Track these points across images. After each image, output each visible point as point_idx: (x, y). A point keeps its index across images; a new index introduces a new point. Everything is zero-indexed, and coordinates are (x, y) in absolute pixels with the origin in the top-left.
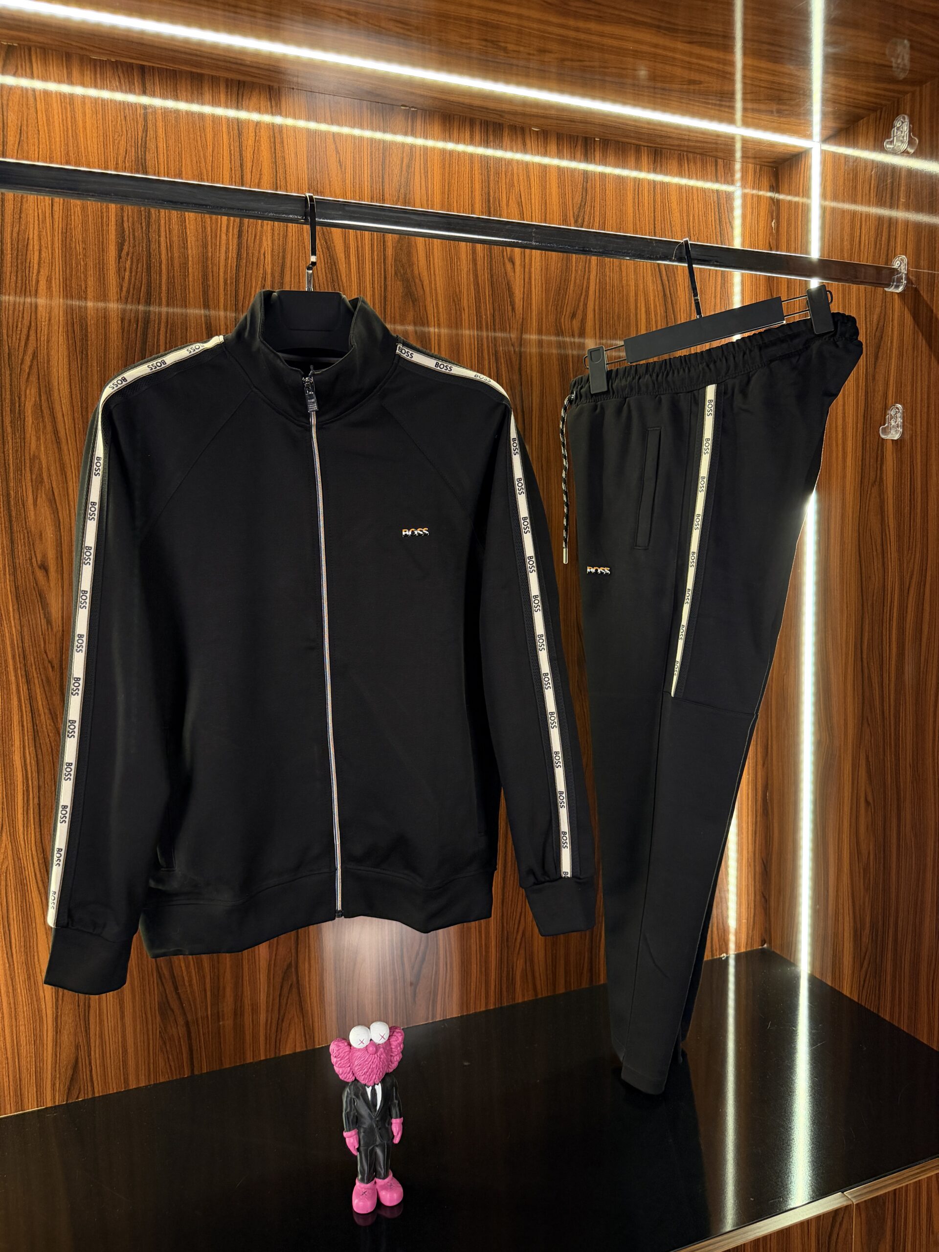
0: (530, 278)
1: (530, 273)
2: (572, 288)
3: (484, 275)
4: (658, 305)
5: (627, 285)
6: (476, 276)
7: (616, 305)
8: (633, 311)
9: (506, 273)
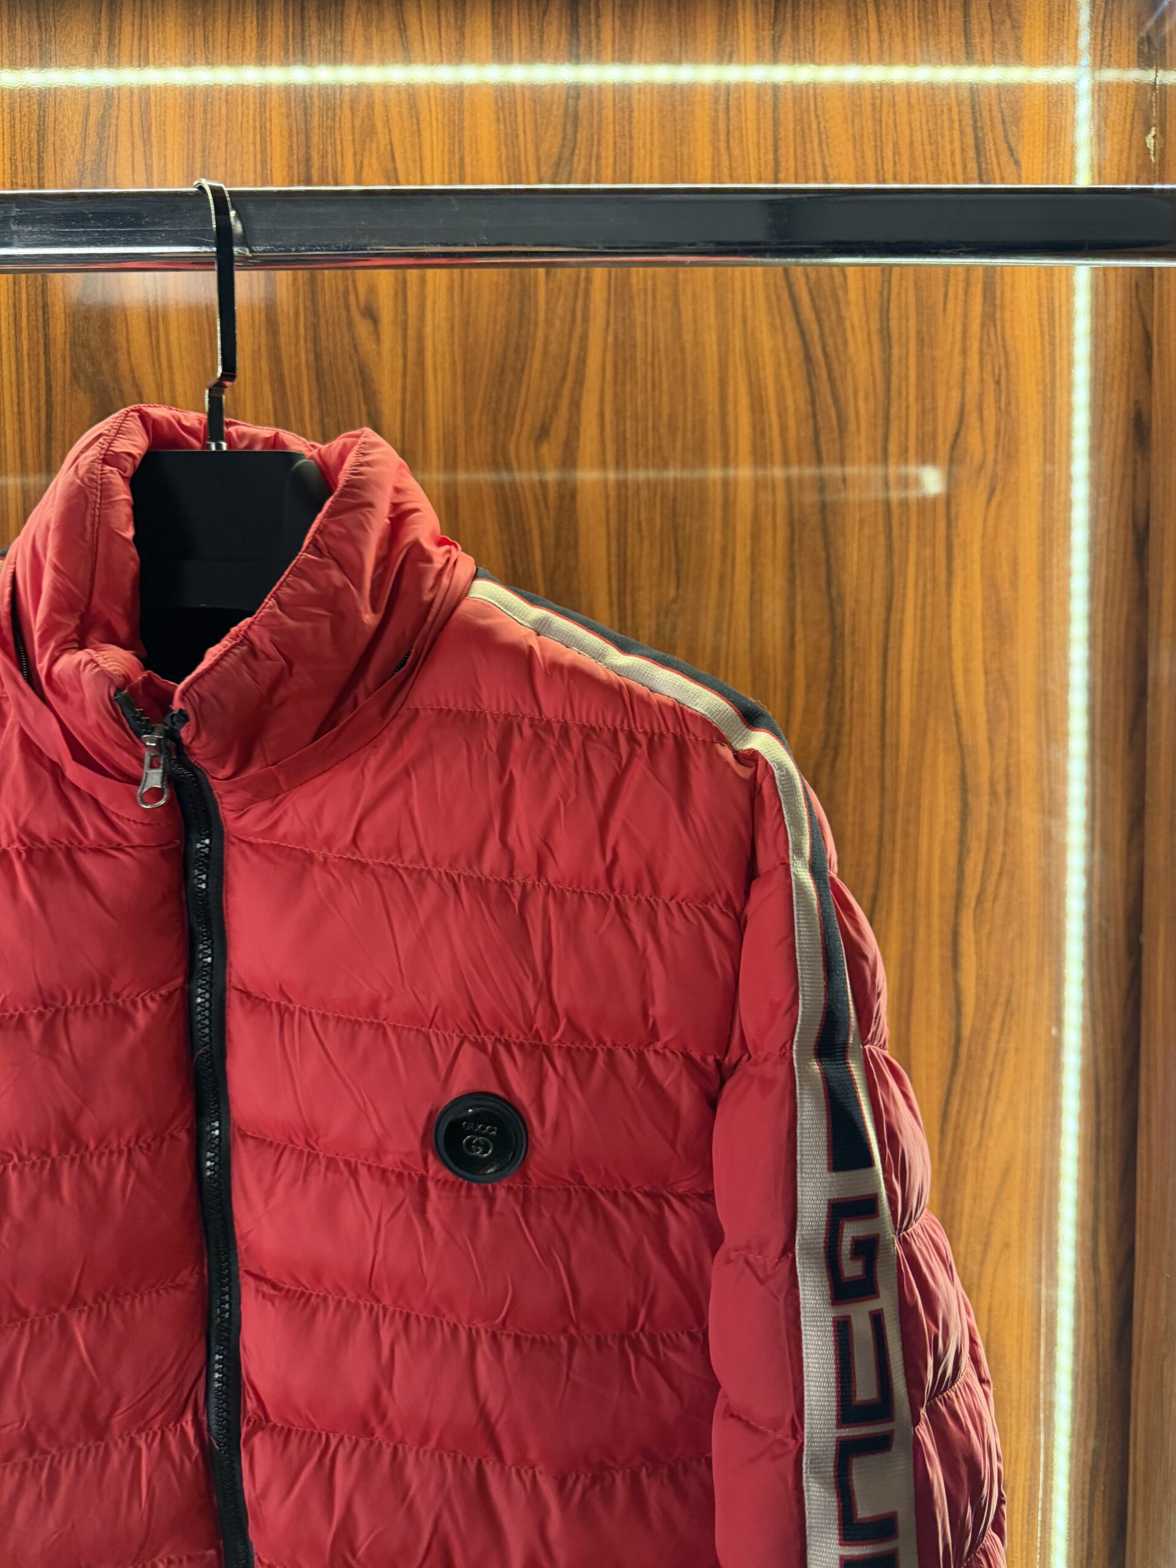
0: (421, 352)
1: (420, 338)
2: (536, 365)
3: (297, 354)
4: (787, 384)
5: (697, 344)
6: (276, 360)
7: (665, 397)
8: (713, 405)
9: (355, 347)
